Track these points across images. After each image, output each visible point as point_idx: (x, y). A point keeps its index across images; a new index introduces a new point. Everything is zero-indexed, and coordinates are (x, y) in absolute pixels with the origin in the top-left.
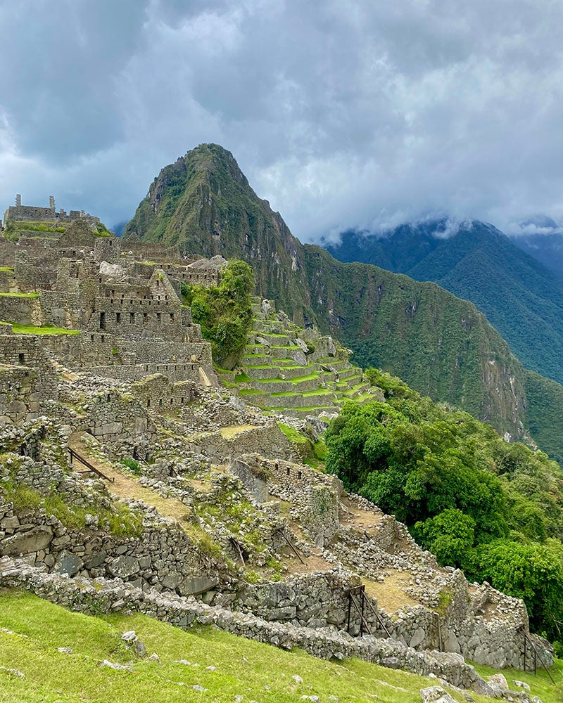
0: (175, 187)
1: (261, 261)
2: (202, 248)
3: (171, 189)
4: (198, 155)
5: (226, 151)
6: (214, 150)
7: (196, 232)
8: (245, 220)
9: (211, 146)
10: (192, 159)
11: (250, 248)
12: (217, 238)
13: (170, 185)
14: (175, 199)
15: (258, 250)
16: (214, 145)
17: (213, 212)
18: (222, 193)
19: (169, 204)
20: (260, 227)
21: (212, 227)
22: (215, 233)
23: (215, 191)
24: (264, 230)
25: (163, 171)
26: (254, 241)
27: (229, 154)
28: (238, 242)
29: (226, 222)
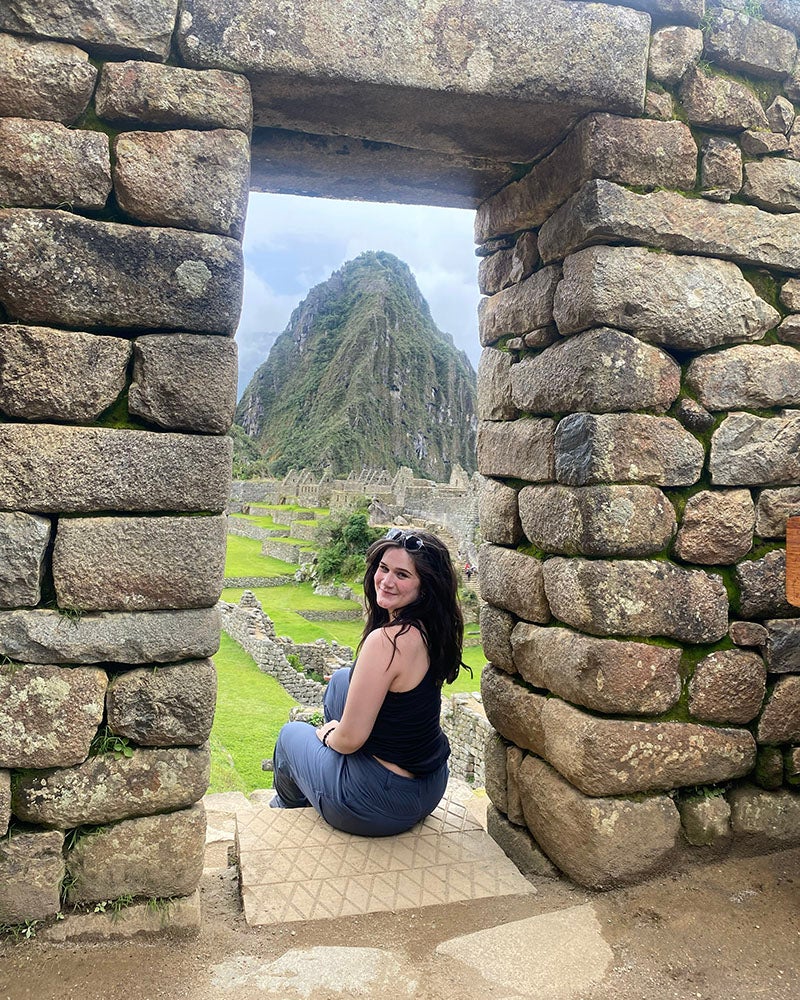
0: (330, 317)
1: (453, 428)
2: (377, 411)
3: (325, 319)
4: (362, 269)
5: (401, 263)
6: (385, 261)
7: (372, 388)
8: (431, 367)
9: (381, 255)
10: (354, 274)
11: (438, 409)
12: (396, 395)
13: (323, 313)
14: (332, 336)
15: (449, 411)
16: (385, 254)
17: (392, 357)
18: (400, 327)
19: (323, 342)
20: (451, 377)
21: (391, 380)
22: (394, 388)
23: (392, 324)
24: (457, 381)
25: (312, 292)
26: (444, 398)
27: (405, 267)
28: (422, 400)
29: (408, 371)
